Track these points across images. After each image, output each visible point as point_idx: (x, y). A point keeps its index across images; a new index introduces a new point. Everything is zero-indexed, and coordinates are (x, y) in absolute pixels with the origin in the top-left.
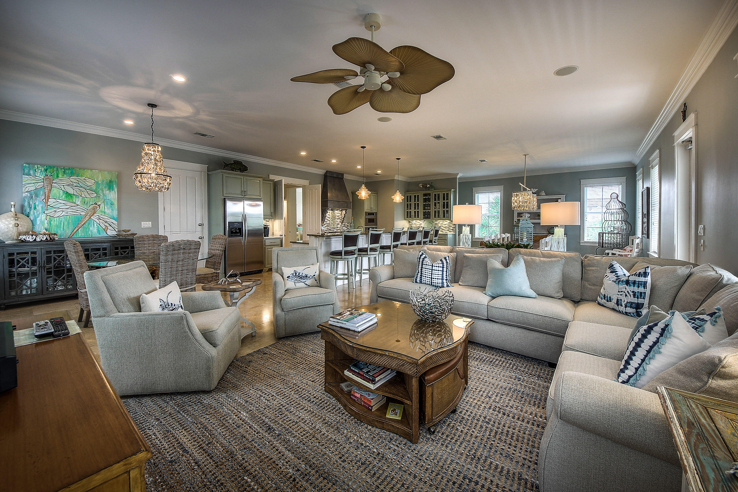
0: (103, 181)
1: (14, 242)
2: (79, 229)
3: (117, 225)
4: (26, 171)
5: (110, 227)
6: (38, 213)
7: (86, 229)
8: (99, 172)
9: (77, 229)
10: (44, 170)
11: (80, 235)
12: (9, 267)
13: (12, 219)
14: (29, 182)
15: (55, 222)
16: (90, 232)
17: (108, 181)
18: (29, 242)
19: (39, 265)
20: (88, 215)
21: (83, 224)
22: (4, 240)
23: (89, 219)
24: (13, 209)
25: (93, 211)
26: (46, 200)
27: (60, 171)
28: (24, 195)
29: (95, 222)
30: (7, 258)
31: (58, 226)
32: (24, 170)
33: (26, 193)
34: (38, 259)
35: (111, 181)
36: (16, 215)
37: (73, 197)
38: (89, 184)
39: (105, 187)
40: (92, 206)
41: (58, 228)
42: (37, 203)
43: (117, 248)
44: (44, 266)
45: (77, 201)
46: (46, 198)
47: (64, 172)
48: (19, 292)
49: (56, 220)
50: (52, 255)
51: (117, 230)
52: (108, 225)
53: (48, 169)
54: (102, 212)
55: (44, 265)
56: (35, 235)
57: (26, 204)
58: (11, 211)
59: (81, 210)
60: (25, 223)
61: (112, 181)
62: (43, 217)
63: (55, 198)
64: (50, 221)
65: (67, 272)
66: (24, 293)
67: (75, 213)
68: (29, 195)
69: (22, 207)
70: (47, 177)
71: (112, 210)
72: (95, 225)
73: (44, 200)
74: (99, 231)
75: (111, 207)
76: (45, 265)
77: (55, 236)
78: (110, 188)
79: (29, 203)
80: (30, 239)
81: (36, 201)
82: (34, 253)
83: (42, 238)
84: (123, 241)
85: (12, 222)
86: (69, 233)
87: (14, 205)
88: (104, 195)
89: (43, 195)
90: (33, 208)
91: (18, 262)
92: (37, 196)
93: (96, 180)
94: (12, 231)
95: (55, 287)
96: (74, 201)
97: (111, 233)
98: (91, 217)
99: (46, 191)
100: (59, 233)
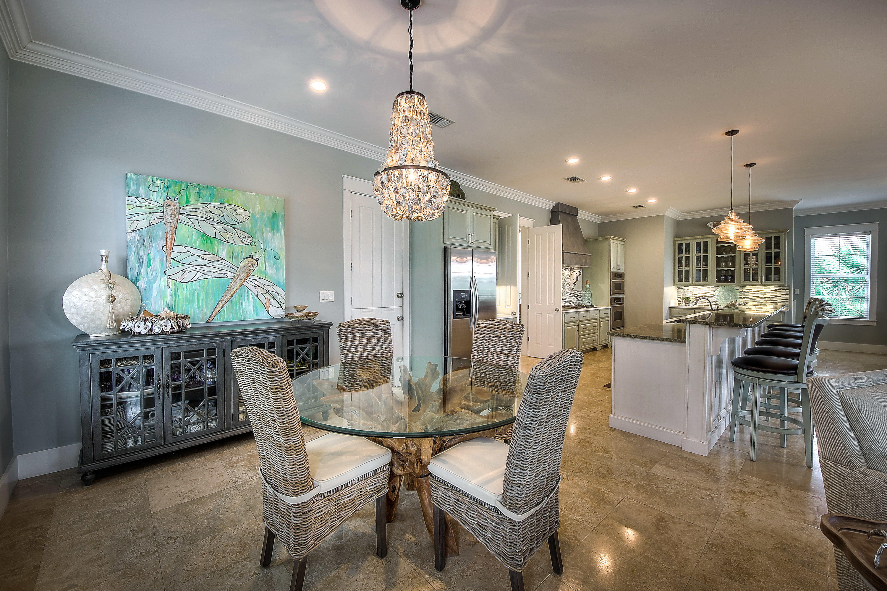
0: (263, 214)
1: (107, 334)
2: (225, 306)
3: (284, 297)
4: (133, 188)
5: (274, 302)
6: (154, 274)
7: (236, 305)
8: (256, 196)
9: (221, 305)
10: (164, 187)
11: (226, 317)
12: (102, 391)
13: (103, 286)
14: (138, 210)
15: (185, 292)
16: (241, 311)
17: (271, 214)
18: (139, 335)
19: (159, 383)
20: (240, 278)
21: (230, 295)
22: (88, 332)
23: (240, 286)
24: (104, 266)
25: (247, 271)
26: (169, 249)
27: (192, 192)
28: (129, 237)
29: (250, 292)
30: (97, 371)
31: (189, 301)
32: (128, 185)
33: (133, 234)
34: (157, 371)
35: (274, 215)
36: (110, 278)
37: (215, 244)
38: (241, 219)
39: (265, 225)
40: (245, 262)
41: (189, 303)
42: (152, 255)
43: (290, 343)
44: (166, 385)
45: (220, 252)
46: (169, 244)
47: (199, 193)
48: (120, 443)
49: (185, 289)
50: (183, 361)
51: (284, 307)
52: (270, 298)
53: (170, 187)
54: (261, 272)
55: (168, 382)
56: (150, 320)
57: (132, 257)
58: (101, 269)
59: (228, 269)
60: (128, 293)
61: (276, 214)
62: (163, 281)
63: (184, 244)
64: (175, 291)
65: (209, 395)
66: (130, 443)
67: (217, 275)
68: (137, 237)
69: (124, 263)
70: (169, 202)
71: (277, 269)
72: (251, 296)
73: (165, 248)
74: (257, 308)
75: (276, 263)
76: (170, 382)
77: (187, 322)
78: (274, 228)
79: (138, 253)
80: (141, 328)
81: (151, 250)
82: (150, 357)
83: (164, 327)
84: (301, 329)
85: (102, 292)
86: (207, 312)
87: (107, 257)
88: (265, 241)
89: (162, 238)
90: (145, 263)
91: (120, 379)
92: (152, 239)
93: (251, 211)
94: (102, 312)
95: (187, 426)
96: (216, 250)
97: (277, 312)
98: (244, 281)
99: (168, 229)
100: (191, 314)
